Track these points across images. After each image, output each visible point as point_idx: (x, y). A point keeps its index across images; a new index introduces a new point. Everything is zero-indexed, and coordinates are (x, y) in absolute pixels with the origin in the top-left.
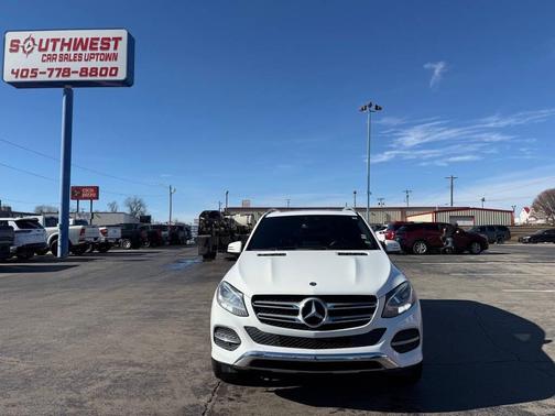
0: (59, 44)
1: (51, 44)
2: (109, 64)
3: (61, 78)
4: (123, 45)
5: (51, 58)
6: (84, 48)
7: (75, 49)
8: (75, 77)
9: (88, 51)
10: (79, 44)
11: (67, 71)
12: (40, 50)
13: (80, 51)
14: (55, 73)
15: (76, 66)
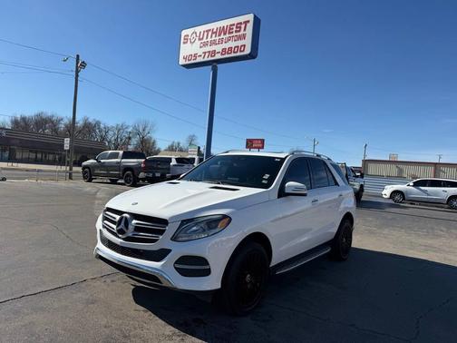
0: (210, 33)
1: (206, 34)
2: (240, 43)
3: (210, 58)
4: (250, 27)
5: (205, 44)
6: (225, 34)
7: (219, 35)
8: (218, 56)
9: (227, 35)
10: (223, 31)
11: (214, 52)
12: (199, 39)
13: (222, 36)
14: (207, 54)
15: (219, 48)
